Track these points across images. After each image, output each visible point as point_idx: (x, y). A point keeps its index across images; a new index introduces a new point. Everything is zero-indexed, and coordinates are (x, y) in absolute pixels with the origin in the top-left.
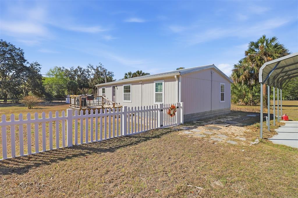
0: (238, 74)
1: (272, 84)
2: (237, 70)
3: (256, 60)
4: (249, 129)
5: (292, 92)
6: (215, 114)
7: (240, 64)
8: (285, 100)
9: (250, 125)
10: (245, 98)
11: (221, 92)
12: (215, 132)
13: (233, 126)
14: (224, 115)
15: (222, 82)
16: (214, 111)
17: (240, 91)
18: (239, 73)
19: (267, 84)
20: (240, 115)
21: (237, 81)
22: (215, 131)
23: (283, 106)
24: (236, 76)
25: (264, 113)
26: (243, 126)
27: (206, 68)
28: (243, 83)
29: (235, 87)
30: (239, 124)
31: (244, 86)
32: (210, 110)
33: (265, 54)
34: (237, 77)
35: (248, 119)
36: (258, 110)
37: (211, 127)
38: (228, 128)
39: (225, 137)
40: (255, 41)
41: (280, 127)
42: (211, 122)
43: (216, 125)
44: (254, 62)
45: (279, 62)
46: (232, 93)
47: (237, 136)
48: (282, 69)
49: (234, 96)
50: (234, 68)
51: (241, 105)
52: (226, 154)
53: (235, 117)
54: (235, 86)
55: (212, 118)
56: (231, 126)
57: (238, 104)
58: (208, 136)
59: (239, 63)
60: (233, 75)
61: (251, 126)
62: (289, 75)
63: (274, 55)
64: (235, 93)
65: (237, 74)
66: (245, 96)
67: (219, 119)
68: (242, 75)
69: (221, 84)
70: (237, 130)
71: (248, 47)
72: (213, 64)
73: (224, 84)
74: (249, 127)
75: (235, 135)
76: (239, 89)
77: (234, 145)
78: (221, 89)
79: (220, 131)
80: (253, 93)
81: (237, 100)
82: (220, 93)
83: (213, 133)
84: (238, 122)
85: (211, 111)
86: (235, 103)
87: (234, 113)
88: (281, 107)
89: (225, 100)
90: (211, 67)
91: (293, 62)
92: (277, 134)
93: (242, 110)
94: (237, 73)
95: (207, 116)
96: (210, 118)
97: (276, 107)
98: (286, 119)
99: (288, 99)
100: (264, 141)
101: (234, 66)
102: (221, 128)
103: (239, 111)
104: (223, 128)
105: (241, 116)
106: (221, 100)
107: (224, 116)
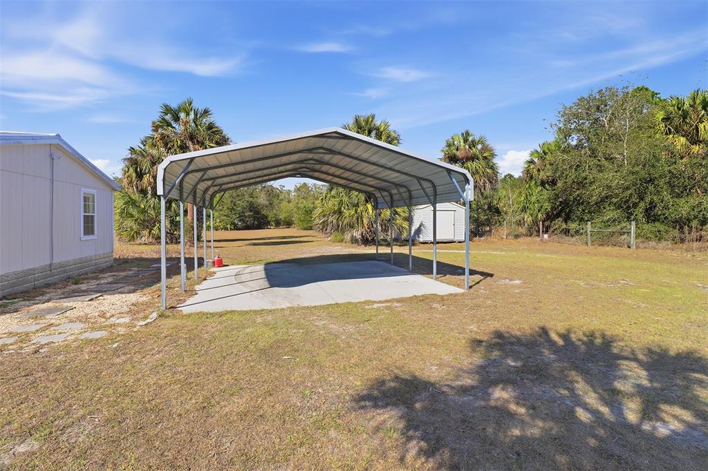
0: (138, 170)
1: (202, 202)
2: (136, 160)
3: (173, 146)
4: (145, 295)
5: (242, 216)
6: (65, 272)
7: (143, 148)
8: (231, 229)
9: (150, 286)
10: (154, 226)
11: (85, 212)
12: (52, 321)
13: (109, 297)
14: (93, 273)
15: (88, 187)
16: (61, 266)
17: (144, 211)
18: (141, 170)
19: (179, 199)
20: (138, 266)
21: (137, 188)
22: (51, 318)
23: (214, 241)
24: (134, 175)
25: (187, 256)
26: (134, 291)
27: (31, 142)
28: (150, 192)
29: (133, 203)
30: (127, 288)
31: (153, 199)
32: (49, 263)
33: (192, 137)
34: (136, 177)
35: (151, 272)
36: (176, 252)
37: (43, 310)
38: (94, 303)
39: (78, 327)
40: (174, 105)
41: (205, 279)
42: (48, 296)
43: (62, 300)
44: (170, 149)
45: (192, 159)
46: (124, 215)
47: (112, 316)
48: (203, 173)
49: (129, 223)
50: (130, 156)
51: (146, 244)
52: (67, 368)
53: (121, 274)
54: (132, 199)
55: (55, 284)
56: (106, 297)
57: (138, 241)
58: (24, 338)
59: (142, 146)
60: (128, 172)
61: (152, 287)
62: (221, 185)
63: (207, 143)
64: (132, 216)
65: (136, 171)
66: (155, 222)
67: (76, 284)
68: (148, 175)
69: (84, 190)
70: (116, 304)
71: (159, 114)
72: (58, 136)
73: (93, 191)
74: (146, 291)
75: (108, 315)
76: (142, 206)
77: (97, 340)
78: (85, 205)
79: (67, 315)
80: (171, 217)
81: (136, 232)
82: (83, 214)
83: (43, 325)
84: (125, 283)
85: (51, 265)
86: (133, 238)
87: (123, 263)
88: (212, 244)
89: (96, 233)
90: (48, 142)
91: (228, 161)
92: (196, 294)
93: (144, 256)
94: (137, 168)
95: (35, 280)
96: (48, 284)
97: (209, 244)
98: (220, 264)
99: (236, 228)
100: (168, 313)
101: (130, 150)
102: (74, 306)
103: (136, 259)
104: (81, 306)
105: (139, 269)
106: (84, 234)
107: (93, 275)
